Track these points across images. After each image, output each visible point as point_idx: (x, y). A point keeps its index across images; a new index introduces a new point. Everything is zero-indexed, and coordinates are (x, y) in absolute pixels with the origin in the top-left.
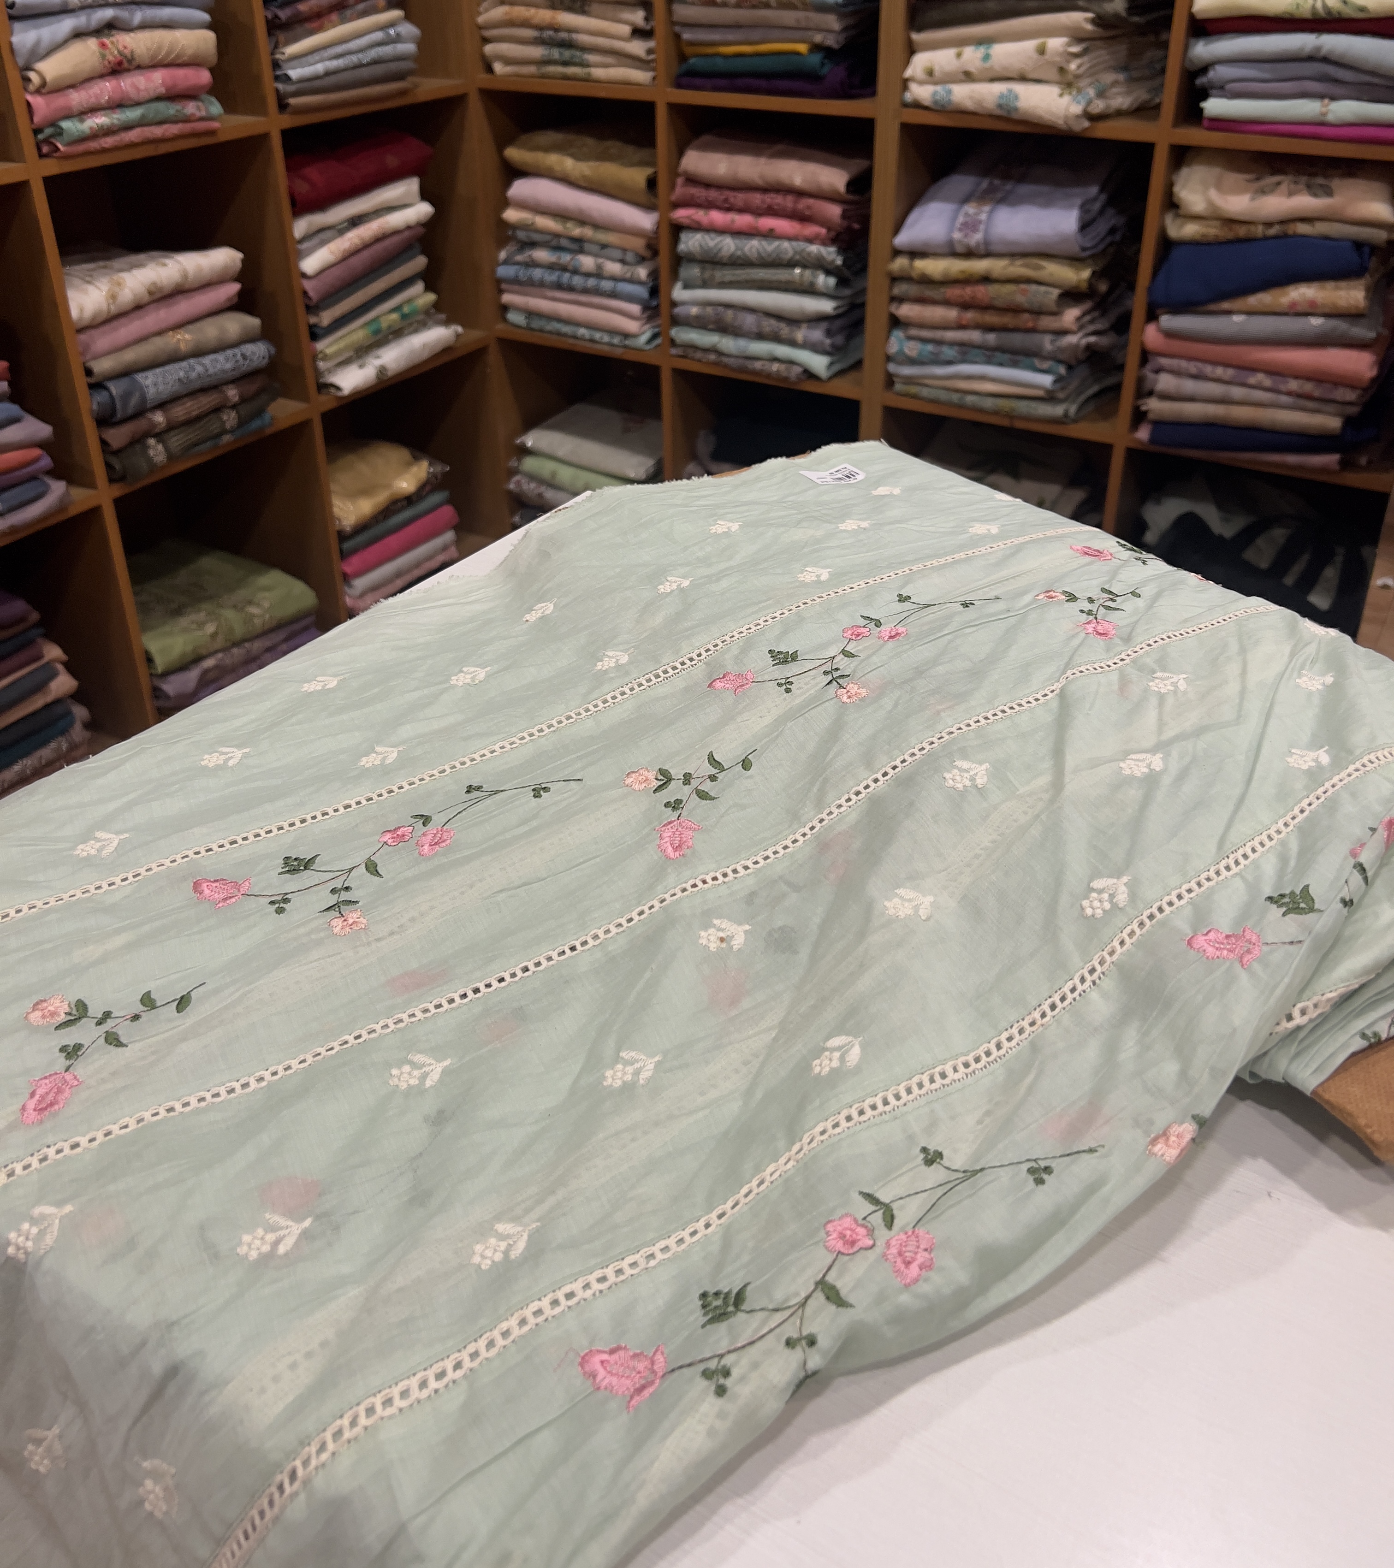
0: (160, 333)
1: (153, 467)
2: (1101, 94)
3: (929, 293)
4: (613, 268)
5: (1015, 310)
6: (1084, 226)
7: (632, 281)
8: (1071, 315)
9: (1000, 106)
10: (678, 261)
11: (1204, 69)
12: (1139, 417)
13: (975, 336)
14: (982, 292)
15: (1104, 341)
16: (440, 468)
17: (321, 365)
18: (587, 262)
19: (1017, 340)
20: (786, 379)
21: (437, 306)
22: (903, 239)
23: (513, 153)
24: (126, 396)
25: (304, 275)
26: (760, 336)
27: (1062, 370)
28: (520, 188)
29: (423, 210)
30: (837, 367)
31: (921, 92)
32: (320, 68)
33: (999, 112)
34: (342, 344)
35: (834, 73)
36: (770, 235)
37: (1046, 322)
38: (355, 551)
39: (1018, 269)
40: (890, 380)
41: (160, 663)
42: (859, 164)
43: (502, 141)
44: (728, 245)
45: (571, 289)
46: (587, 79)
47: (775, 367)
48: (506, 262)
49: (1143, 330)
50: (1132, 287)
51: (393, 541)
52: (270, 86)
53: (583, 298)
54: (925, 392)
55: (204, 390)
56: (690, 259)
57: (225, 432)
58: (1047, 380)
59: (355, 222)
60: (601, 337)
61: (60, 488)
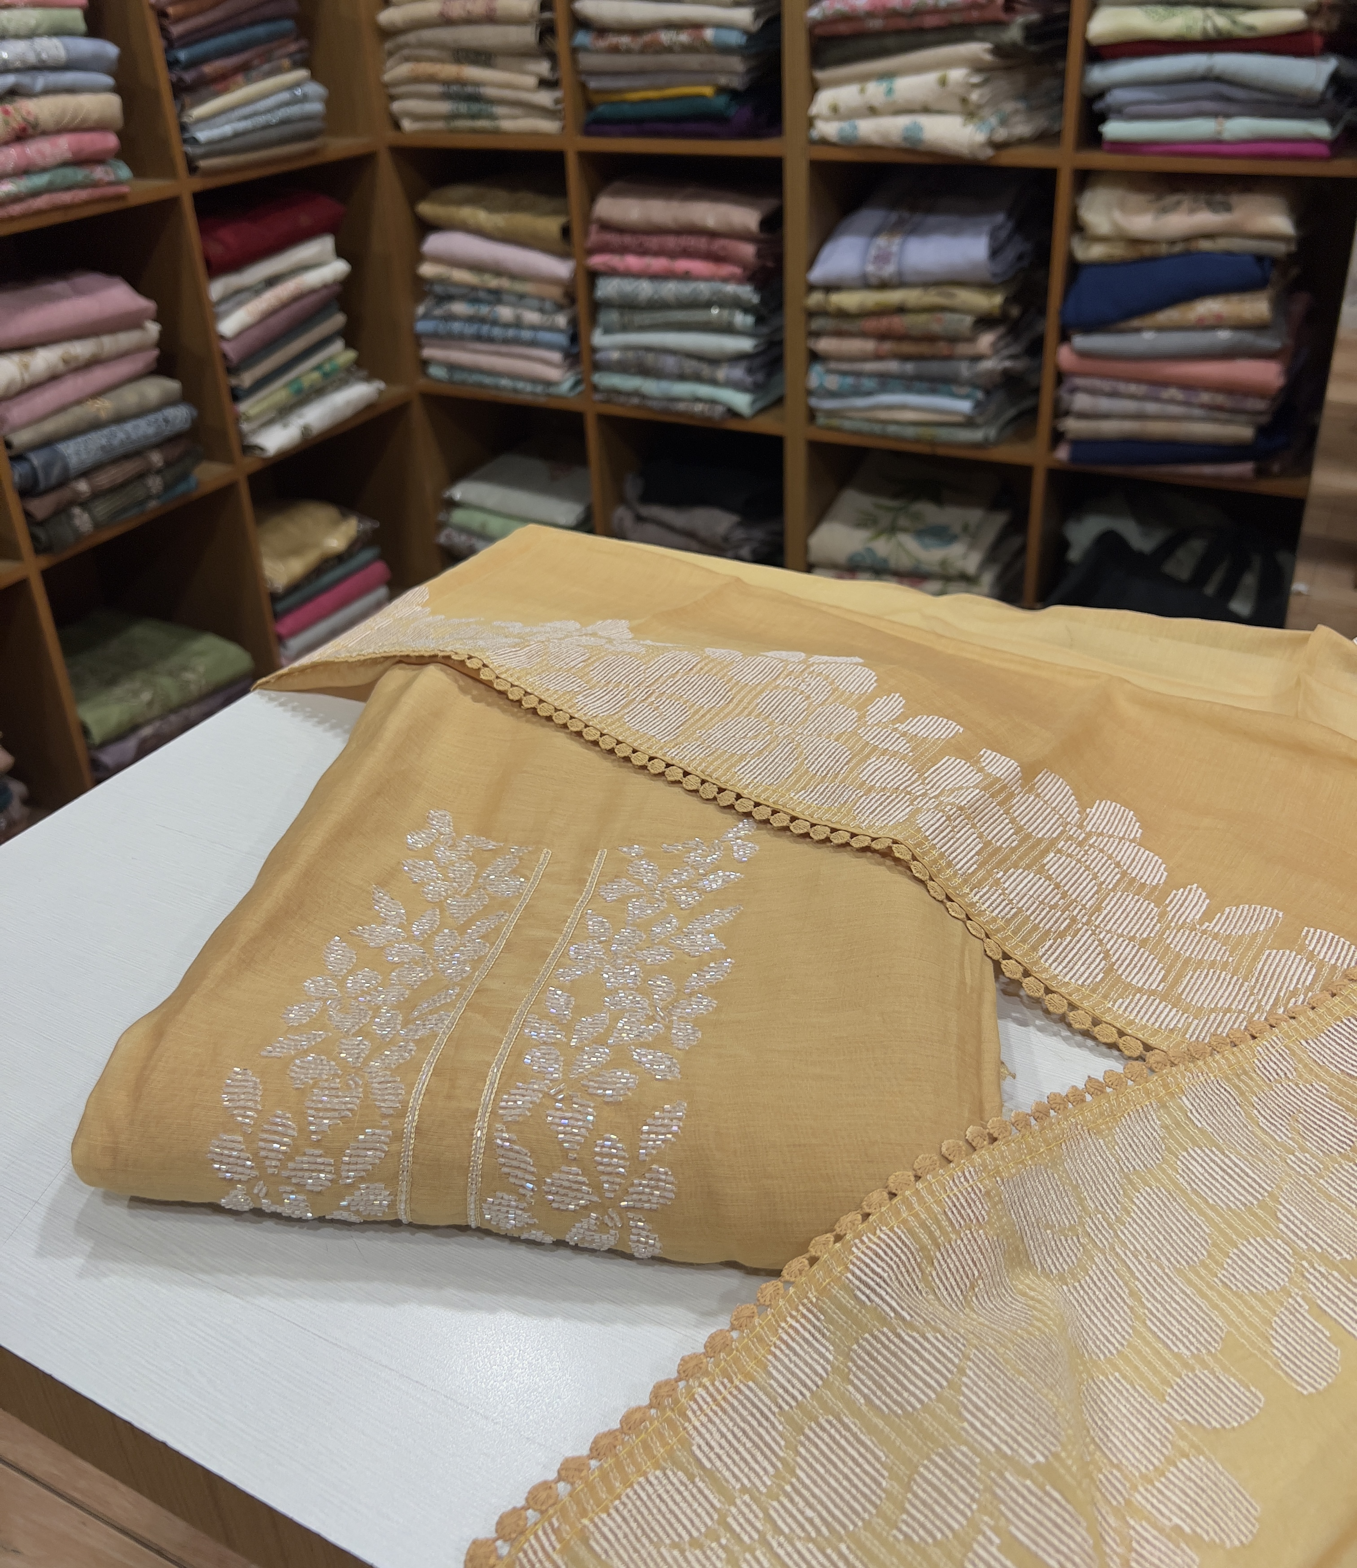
0: (79, 402)
1: (79, 536)
2: (1004, 122)
3: (845, 326)
4: (532, 317)
5: (931, 338)
6: (994, 253)
7: (553, 329)
8: (986, 340)
9: (906, 139)
10: (596, 307)
11: (1101, 94)
12: (1059, 437)
13: (893, 366)
14: (898, 323)
15: (1019, 366)
16: (369, 525)
17: (245, 427)
18: (505, 313)
19: (934, 368)
20: (709, 419)
21: (358, 363)
22: (817, 274)
23: (426, 209)
24: (48, 466)
25: (222, 338)
26: (682, 377)
27: (980, 395)
28: (434, 243)
29: (338, 268)
30: (759, 405)
31: (828, 129)
32: (227, 129)
33: (904, 145)
34: (264, 405)
35: (740, 114)
36: (686, 276)
37: (963, 349)
38: (288, 611)
39: (932, 298)
40: (812, 415)
41: (97, 734)
42: (770, 204)
43: (414, 196)
44: (645, 289)
45: (490, 340)
46: (497, 132)
47: (699, 408)
48: (426, 316)
49: (1055, 353)
50: (1042, 311)
51: (325, 600)
52: (178, 150)
53: (504, 349)
54: (847, 424)
55: (126, 456)
56: (608, 304)
57: (149, 497)
58: (965, 406)
59: (271, 282)
60: (523, 386)
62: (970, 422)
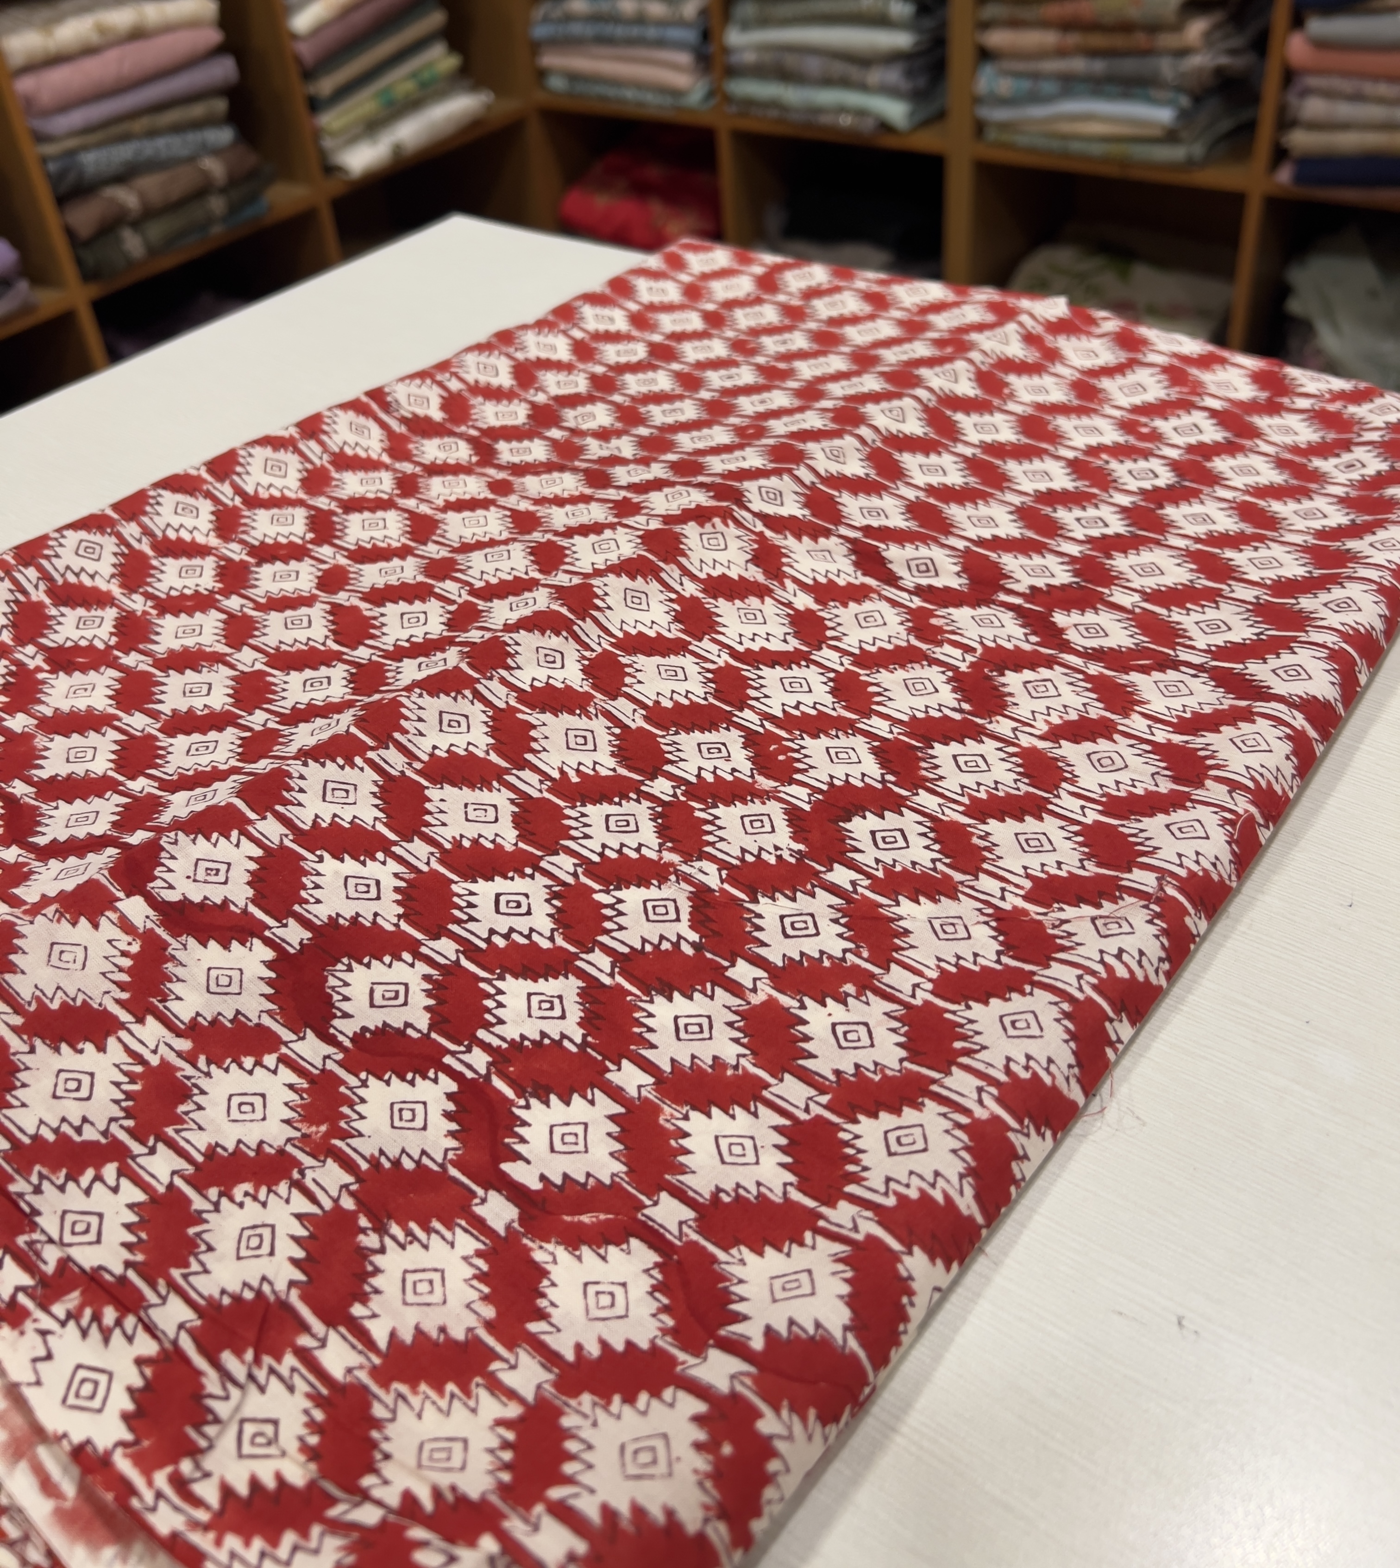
1: (131, 264)
3: (1026, 13)
4: (658, 10)
5: (1125, 27)
7: (680, 23)
8: (1196, 29)
12: (1280, 154)
13: (1078, 65)
14: (1088, 7)
15: (1238, 63)
17: (328, 143)
19: (1128, 66)
20: (857, 134)
21: (462, 71)
25: (294, 37)
26: (827, 82)
27: (1184, 101)
30: (918, 117)
34: (349, 118)
37: (1167, 40)
40: (980, 128)
45: (613, 42)
47: (846, 121)
48: (546, 20)
49: (1283, 43)
53: (625, 51)
54: (1021, 140)
57: (211, 221)
58: (1164, 115)
60: (650, 98)
61: (23, 286)
62: (1171, 136)
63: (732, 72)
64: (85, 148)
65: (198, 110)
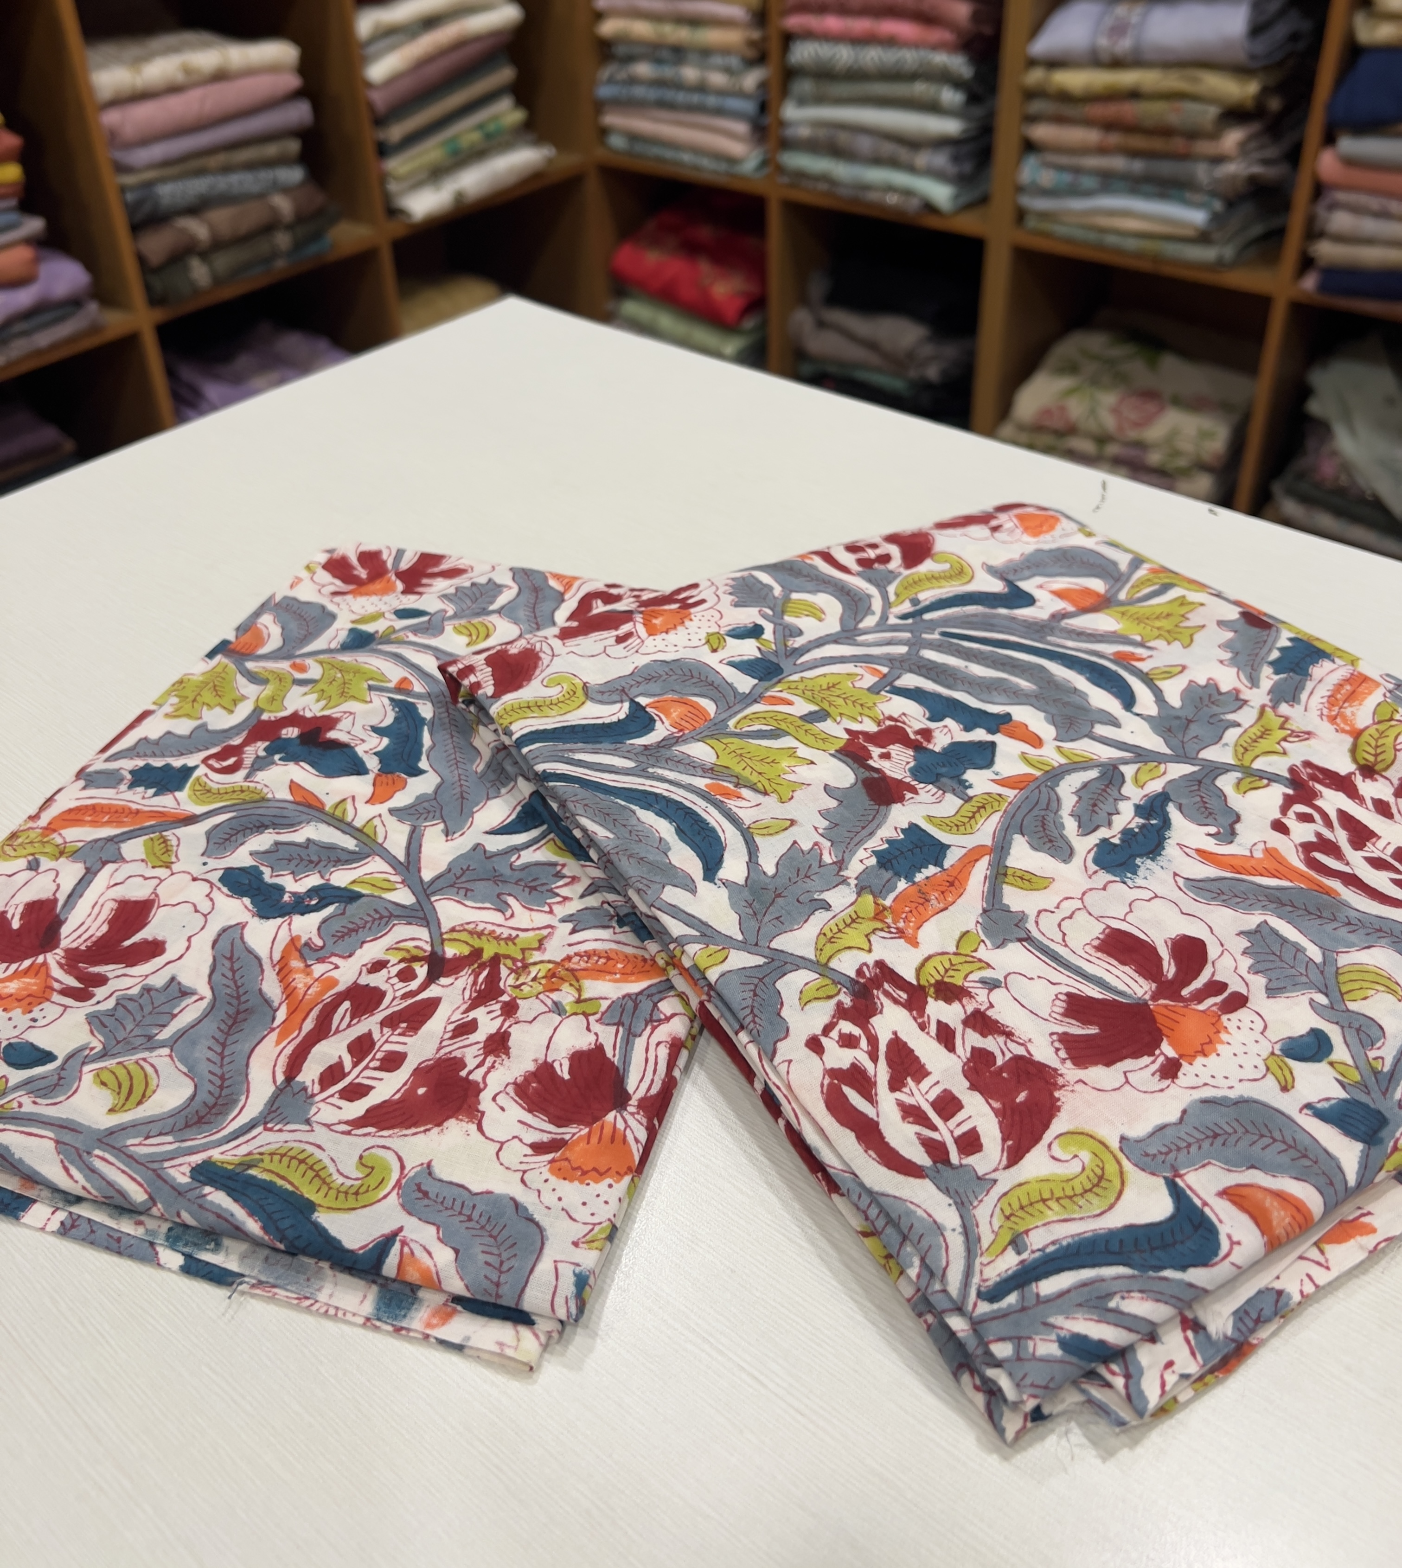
1: (197, 292)
3: (1069, 110)
4: (718, 80)
5: (1166, 132)
6: (1256, 30)
7: (740, 94)
8: (1233, 138)
10: (789, 75)
12: (1307, 263)
13: (1118, 163)
14: (1130, 110)
15: (1272, 173)
17: (393, 187)
18: (689, 74)
19: (1166, 168)
20: (903, 213)
21: (527, 125)
22: (1042, 45)
25: (369, 85)
26: (877, 161)
27: (1218, 205)
29: (508, 14)
30: (964, 200)
34: (415, 164)
36: (890, 42)
37: (1204, 147)
39: (1172, 81)
40: (1021, 215)
44: (844, 55)
45: (674, 107)
47: (892, 199)
48: (611, 81)
49: (1316, 156)
53: (684, 117)
54: (1060, 230)
56: (802, 71)
57: (277, 255)
58: (1197, 217)
59: (431, 23)
60: (706, 163)
61: (93, 307)
62: (1203, 238)
63: (786, 144)
64: (163, 180)
65: (271, 150)
